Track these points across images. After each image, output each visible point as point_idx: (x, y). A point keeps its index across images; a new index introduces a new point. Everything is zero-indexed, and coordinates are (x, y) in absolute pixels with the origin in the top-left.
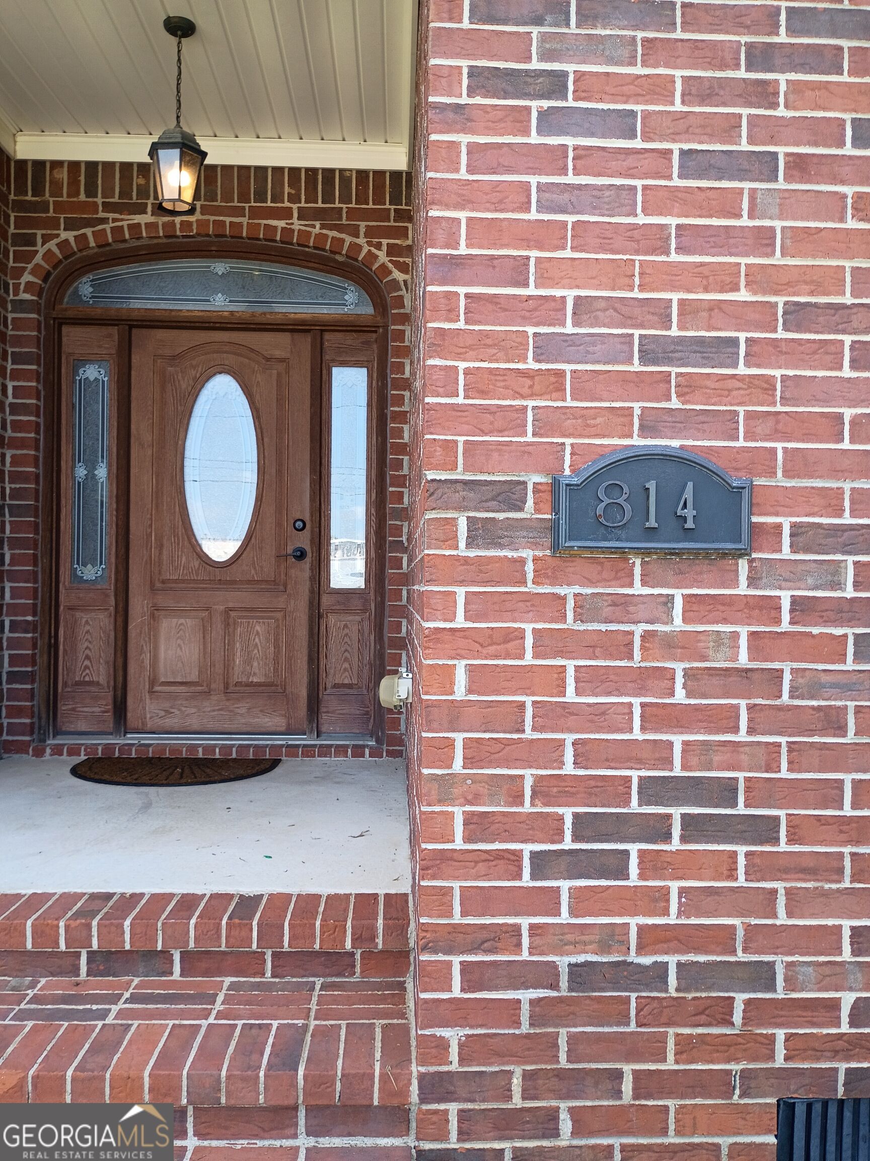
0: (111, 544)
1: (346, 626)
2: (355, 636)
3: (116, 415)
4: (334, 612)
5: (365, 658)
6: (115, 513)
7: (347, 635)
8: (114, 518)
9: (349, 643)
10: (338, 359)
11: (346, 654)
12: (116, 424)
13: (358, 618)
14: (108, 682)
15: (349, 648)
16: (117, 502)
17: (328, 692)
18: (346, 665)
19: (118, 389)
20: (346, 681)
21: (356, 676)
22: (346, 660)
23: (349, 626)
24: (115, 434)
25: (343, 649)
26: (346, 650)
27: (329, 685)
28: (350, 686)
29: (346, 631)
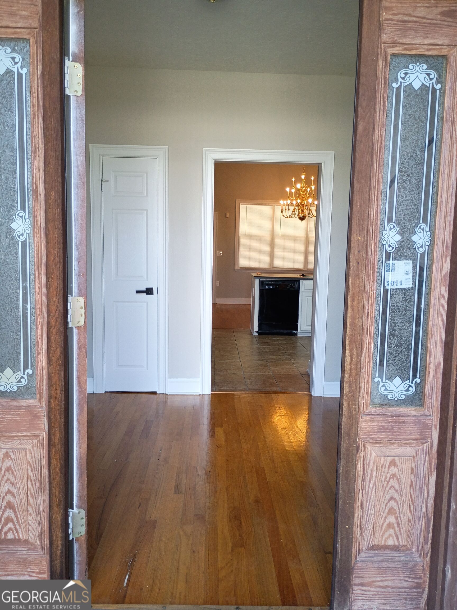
0: (41, 339)
1: (393, 463)
2: (406, 478)
3: (41, 132)
4: (375, 442)
5: (418, 509)
6: (44, 290)
7: (393, 476)
8: (44, 299)
9: (397, 487)
10: (401, 41)
11: (392, 503)
12: (41, 147)
13: (410, 451)
14: (42, 541)
15: (396, 495)
16: (48, 275)
17: (362, 555)
18: (391, 519)
19: (44, 87)
20: (390, 542)
21: (404, 534)
22: (391, 511)
23: (398, 463)
24: (42, 164)
25: (388, 497)
26: (392, 498)
27: (364, 547)
28: (395, 548)
29: (394, 470)
